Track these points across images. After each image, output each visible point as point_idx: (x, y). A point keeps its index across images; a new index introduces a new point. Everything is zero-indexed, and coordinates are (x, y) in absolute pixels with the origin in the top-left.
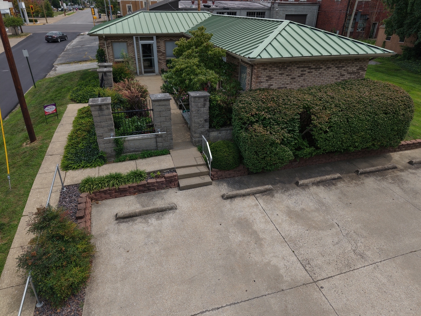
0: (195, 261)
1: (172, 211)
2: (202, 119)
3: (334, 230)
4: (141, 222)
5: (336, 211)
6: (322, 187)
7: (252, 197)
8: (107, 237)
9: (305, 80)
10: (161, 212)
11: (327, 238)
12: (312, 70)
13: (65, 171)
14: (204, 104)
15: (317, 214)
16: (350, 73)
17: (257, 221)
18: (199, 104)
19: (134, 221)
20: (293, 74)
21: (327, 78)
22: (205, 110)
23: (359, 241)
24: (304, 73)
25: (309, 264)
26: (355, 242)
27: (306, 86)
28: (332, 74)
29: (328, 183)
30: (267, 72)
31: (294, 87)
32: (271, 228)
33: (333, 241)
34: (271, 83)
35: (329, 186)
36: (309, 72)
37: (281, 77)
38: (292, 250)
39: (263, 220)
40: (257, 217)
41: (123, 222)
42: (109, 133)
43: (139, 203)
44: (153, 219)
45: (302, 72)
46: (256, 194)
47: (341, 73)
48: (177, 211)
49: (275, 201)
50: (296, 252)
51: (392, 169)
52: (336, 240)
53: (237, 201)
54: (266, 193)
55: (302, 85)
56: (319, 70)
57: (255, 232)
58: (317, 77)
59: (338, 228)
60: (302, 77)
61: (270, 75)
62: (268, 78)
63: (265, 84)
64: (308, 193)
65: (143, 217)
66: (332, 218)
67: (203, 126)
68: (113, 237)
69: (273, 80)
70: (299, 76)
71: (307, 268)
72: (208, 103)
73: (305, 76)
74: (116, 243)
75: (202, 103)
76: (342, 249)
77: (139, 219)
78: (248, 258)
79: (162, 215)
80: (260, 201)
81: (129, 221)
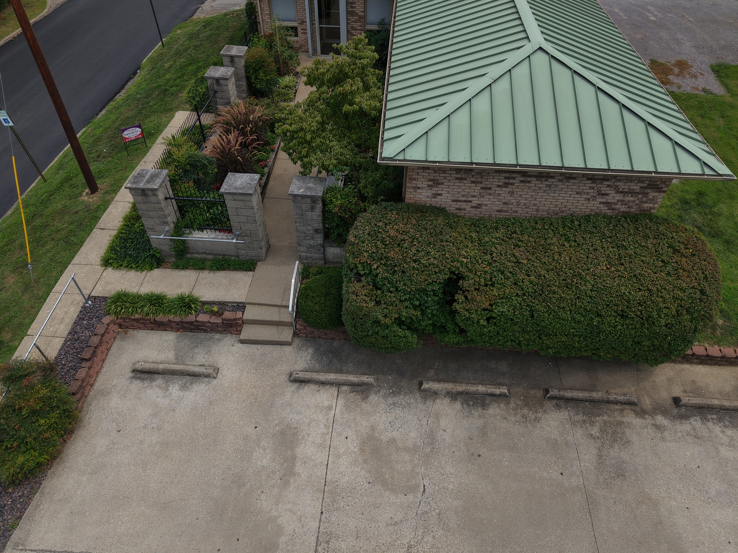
0: (187, 477)
1: (207, 380)
2: (310, 228)
3: (410, 497)
4: (159, 387)
5: (443, 463)
6: (458, 405)
7: (334, 390)
8: (108, 398)
9: (513, 193)
10: (193, 376)
11: (388, 508)
12: (529, 179)
13: (104, 267)
14: (312, 206)
15: (407, 457)
16: (622, 192)
17: (310, 440)
18: (304, 206)
19: (152, 380)
20: (487, 181)
21: (565, 195)
22: (316, 215)
23: (432, 534)
24: (511, 181)
25: (328, 542)
26: (424, 532)
27: (515, 204)
28: (578, 190)
29: (477, 399)
30: (429, 173)
31: (488, 202)
32: (320, 460)
33: (391, 518)
34: (439, 192)
35: (473, 405)
36: (521, 181)
37: (459, 184)
38: (321, 510)
39: (318, 441)
40: (315, 432)
41: (139, 378)
42: (162, 227)
43: (175, 350)
44: (177, 385)
45: (507, 181)
46: (344, 384)
47: (601, 191)
48: (214, 382)
49: (362, 410)
50: (324, 515)
51: (625, 404)
52: (399, 516)
53: (308, 389)
54: (359, 389)
55: (506, 201)
56: (546, 181)
57: (294, 458)
58: (541, 191)
59: (419, 495)
60: (507, 187)
61: (435, 177)
62: (431, 183)
63: (425, 191)
64: (426, 409)
65: (167, 377)
66: (425, 473)
67: (312, 238)
68: (115, 401)
69: (443, 186)
70: (498, 186)
71: (319, 549)
72: (319, 206)
73: (514, 187)
74: (113, 411)
75: (309, 205)
76: (394, 537)
77: (160, 381)
78: (255, 499)
79: (191, 384)
80: (341, 401)
81: (146, 380)
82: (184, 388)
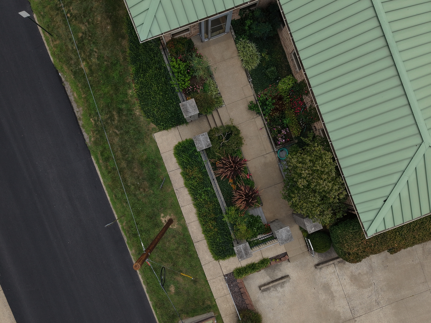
4: (273, 291)
5: (377, 273)
11: (366, 293)
13: (217, 261)
15: (366, 277)
17: (334, 285)
19: (269, 289)
23: (381, 294)
25: (354, 309)
26: (378, 295)
32: (340, 289)
33: (368, 295)
38: (348, 302)
39: (337, 284)
40: (334, 282)
41: (265, 291)
43: (268, 275)
53: (324, 269)
54: (341, 261)
57: (332, 292)
59: (373, 286)
66: (373, 279)
71: (352, 312)
76: (371, 300)
78: (327, 308)
79: (283, 284)
80: (337, 268)
81: (267, 290)
82: (282, 287)
